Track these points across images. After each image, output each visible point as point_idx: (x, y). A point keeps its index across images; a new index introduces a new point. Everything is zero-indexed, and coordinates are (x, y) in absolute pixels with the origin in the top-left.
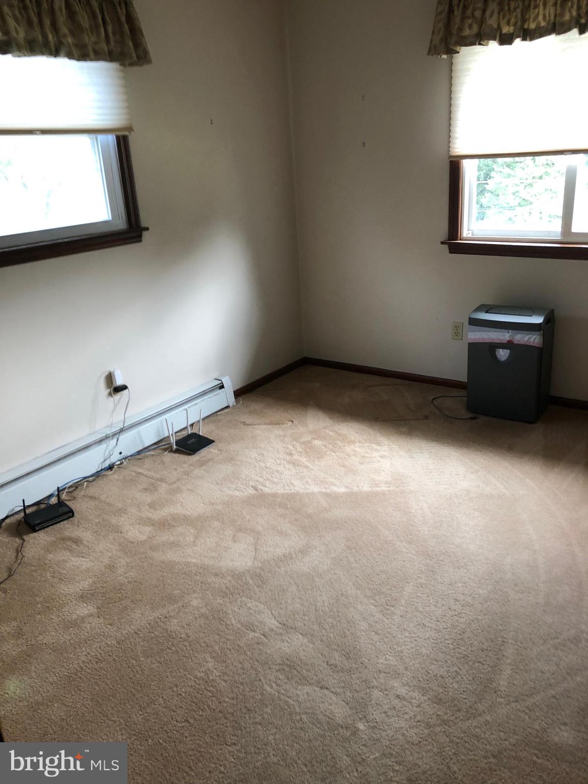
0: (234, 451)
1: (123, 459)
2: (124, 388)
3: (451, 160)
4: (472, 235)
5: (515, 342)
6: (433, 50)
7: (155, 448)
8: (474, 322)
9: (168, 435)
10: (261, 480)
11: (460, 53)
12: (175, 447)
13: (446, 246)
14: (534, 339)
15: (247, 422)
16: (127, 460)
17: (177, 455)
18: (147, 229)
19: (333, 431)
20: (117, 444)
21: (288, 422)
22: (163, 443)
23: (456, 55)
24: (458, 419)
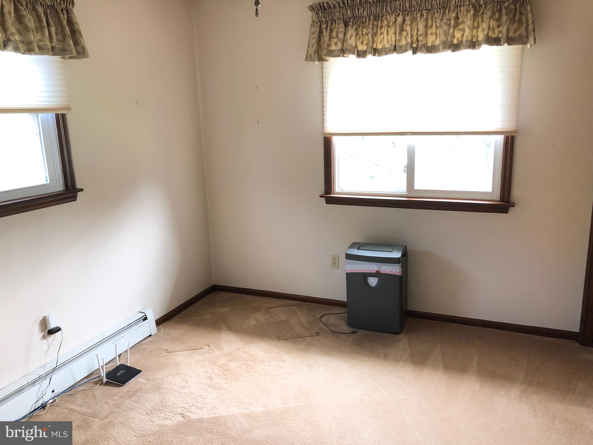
0: (160, 379)
1: (55, 397)
2: (58, 329)
3: (324, 136)
4: (342, 191)
5: (381, 272)
6: (309, 58)
7: (86, 382)
8: (349, 257)
9: (98, 367)
10: (187, 406)
11: (329, 61)
12: (105, 380)
13: (324, 199)
14: (395, 270)
15: (169, 350)
16: (60, 397)
17: (107, 387)
18: (82, 190)
19: (245, 352)
20: (50, 383)
21: (205, 346)
22: (94, 376)
23: (326, 62)
24: (342, 334)
